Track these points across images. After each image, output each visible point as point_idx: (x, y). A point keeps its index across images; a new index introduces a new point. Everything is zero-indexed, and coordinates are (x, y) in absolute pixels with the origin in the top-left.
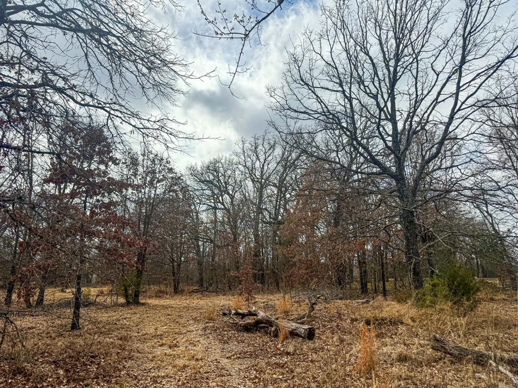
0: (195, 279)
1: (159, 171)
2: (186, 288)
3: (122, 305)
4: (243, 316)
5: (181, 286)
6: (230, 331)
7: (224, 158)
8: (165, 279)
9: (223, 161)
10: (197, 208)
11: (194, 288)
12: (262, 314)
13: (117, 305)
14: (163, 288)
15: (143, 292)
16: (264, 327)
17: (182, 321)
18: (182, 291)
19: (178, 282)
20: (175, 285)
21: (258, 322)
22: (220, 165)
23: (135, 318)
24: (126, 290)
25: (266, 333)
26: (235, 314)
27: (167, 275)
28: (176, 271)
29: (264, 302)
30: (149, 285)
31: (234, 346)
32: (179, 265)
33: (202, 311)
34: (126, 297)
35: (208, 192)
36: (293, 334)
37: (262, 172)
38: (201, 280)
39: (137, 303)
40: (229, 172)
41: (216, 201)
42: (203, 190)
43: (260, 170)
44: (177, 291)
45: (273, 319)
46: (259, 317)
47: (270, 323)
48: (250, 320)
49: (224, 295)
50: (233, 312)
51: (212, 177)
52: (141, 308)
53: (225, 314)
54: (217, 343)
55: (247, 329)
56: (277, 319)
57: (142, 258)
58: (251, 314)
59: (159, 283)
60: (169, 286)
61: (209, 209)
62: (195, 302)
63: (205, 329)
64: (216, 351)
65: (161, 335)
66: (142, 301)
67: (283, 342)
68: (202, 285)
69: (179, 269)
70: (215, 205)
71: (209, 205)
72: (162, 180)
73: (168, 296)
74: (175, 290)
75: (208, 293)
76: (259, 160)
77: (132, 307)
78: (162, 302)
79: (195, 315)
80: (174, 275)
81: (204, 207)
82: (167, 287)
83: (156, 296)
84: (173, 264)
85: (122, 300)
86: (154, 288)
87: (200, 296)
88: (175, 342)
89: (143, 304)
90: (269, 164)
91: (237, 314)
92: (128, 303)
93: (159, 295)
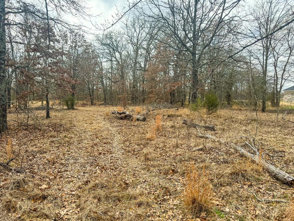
0: (102, 99)
1: (79, 41)
2: (97, 103)
3: (66, 109)
4: (120, 114)
5: (94, 102)
6: (115, 119)
7: (115, 30)
8: (86, 98)
9: (115, 32)
10: (101, 60)
11: (101, 103)
12: (127, 113)
13: (63, 109)
14: (85, 102)
15: (75, 104)
16: (128, 118)
17: (95, 116)
18: (95, 104)
19: (93, 100)
20: (91, 101)
21: (126, 116)
22: (114, 34)
23: (74, 115)
24: (67, 103)
25: (129, 120)
26: (117, 113)
27: (87, 96)
28: (91, 94)
29: (132, 109)
30: (78, 101)
31: (115, 124)
32: (93, 91)
33: (104, 112)
34: (68, 106)
35: (107, 51)
36: (138, 120)
37: (138, 39)
38: (105, 99)
39: (73, 109)
40: (119, 39)
41: (112, 56)
42: (104, 49)
43: (136, 38)
44: (92, 104)
45: (131, 115)
46: (127, 114)
47: (130, 116)
48: (123, 115)
49: (116, 106)
50: (116, 112)
51: (109, 42)
52: (76, 111)
53: (113, 113)
54: (109, 123)
55: (121, 118)
56: (133, 114)
57: (73, 87)
58: (123, 113)
59: (83, 100)
60: (88, 101)
61: (108, 61)
62: (102, 109)
63: (104, 119)
64: (108, 125)
65: (86, 120)
66: (75, 108)
67: (134, 122)
68: (105, 102)
69: (93, 93)
70: (111, 58)
71: (108, 59)
72: (81, 46)
73: (88, 106)
74: (91, 103)
75: (108, 105)
76: (136, 32)
77: (71, 110)
78: (85, 109)
79: (101, 113)
80: (90, 96)
81: (105, 60)
82: (87, 102)
83: (82, 106)
84: (90, 91)
85: (65, 107)
86: (81, 102)
87: (104, 106)
88: (92, 122)
89: (76, 109)
90: (142, 34)
91: (118, 113)
92: (69, 109)
93: (84, 105)
